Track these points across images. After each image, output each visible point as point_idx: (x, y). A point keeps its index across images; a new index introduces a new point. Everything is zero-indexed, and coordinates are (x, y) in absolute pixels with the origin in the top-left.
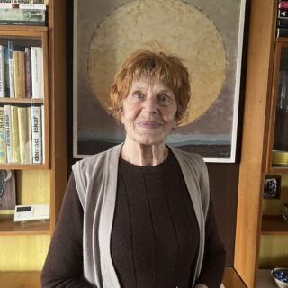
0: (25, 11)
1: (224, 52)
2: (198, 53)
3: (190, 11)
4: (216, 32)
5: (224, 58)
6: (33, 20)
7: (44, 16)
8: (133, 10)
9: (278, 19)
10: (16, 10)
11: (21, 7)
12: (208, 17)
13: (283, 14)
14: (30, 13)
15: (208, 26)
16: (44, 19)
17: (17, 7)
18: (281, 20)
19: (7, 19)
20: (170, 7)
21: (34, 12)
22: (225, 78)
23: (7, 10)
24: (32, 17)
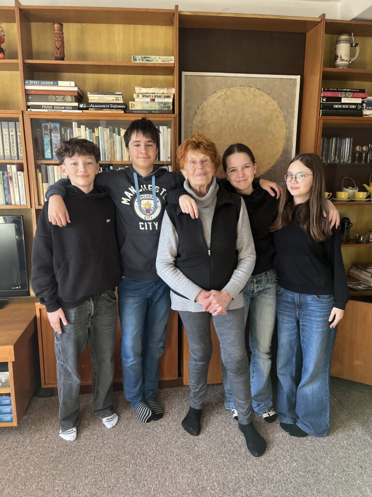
0: (159, 103)
1: (285, 123)
2: (267, 125)
3: (261, 95)
4: (279, 109)
5: (285, 128)
6: (164, 109)
7: (171, 107)
8: (222, 95)
9: (321, 103)
10: (153, 103)
11: (156, 100)
12: (274, 99)
13: (324, 100)
14: (162, 105)
15: (274, 105)
16: (171, 108)
17: (154, 100)
18: (322, 104)
19: (148, 109)
20: (247, 93)
21: (165, 104)
22: (285, 142)
23: (147, 103)
24: (164, 107)
